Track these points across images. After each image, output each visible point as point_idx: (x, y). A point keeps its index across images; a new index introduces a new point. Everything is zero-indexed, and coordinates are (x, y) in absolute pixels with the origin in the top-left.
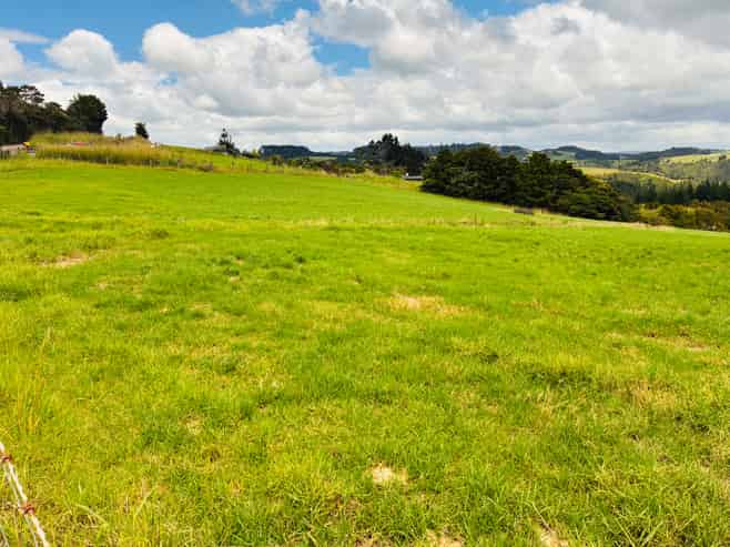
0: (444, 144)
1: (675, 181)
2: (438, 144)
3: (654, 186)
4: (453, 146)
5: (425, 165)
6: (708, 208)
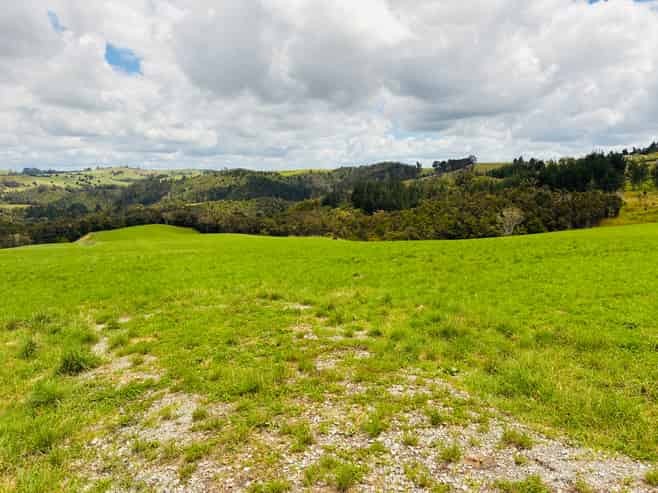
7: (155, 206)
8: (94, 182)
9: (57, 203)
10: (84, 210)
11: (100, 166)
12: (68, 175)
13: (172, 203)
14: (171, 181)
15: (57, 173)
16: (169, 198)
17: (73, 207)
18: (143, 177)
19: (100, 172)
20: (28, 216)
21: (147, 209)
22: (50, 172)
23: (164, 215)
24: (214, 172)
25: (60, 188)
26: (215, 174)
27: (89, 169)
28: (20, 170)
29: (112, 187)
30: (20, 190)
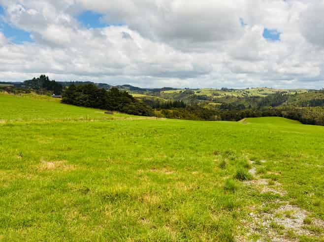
0: (72, 81)
1: (166, 100)
2: (69, 81)
3: (159, 102)
4: (77, 82)
5: (63, 90)
6: (177, 110)
7: (278, 108)
8: (249, 95)
9: (233, 103)
10: (243, 107)
11: (253, 87)
12: (239, 91)
13: (288, 107)
14: (288, 95)
15: (234, 90)
16: (286, 104)
17: (240, 105)
18: (274, 93)
19: (253, 90)
20: (221, 108)
21: (274, 109)
22: (232, 90)
23: (283, 112)
24: (316, 91)
25: (235, 97)
26: (316, 92)
27: (248, 89)
28: (220, 89)
29: (258, 97)
30: (219, 97)
